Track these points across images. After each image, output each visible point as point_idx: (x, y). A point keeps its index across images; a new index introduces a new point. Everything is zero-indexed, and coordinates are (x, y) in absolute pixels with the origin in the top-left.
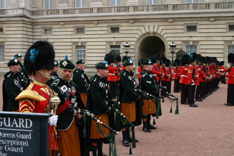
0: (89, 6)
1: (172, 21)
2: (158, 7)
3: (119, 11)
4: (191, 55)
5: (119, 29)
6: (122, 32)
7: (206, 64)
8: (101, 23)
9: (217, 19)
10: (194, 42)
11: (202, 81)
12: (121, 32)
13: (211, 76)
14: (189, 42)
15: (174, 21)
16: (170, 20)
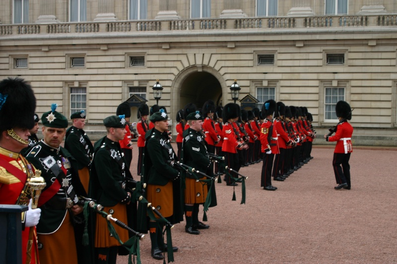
0: (92, 19)
1: (234, 46)
2: (210, 22)
3: (143, 28)
4: (266, 104)
5: (144, 59)
6: (149, 64)
7: (290, 119)
8: (113, 48)
9: (307, 43)
10: (269, 81)
11: (284, 147)
12: (147, 64)
13: (298, 139)
14: (262, 81)
15: (236, 47)
16: (229, 46)
